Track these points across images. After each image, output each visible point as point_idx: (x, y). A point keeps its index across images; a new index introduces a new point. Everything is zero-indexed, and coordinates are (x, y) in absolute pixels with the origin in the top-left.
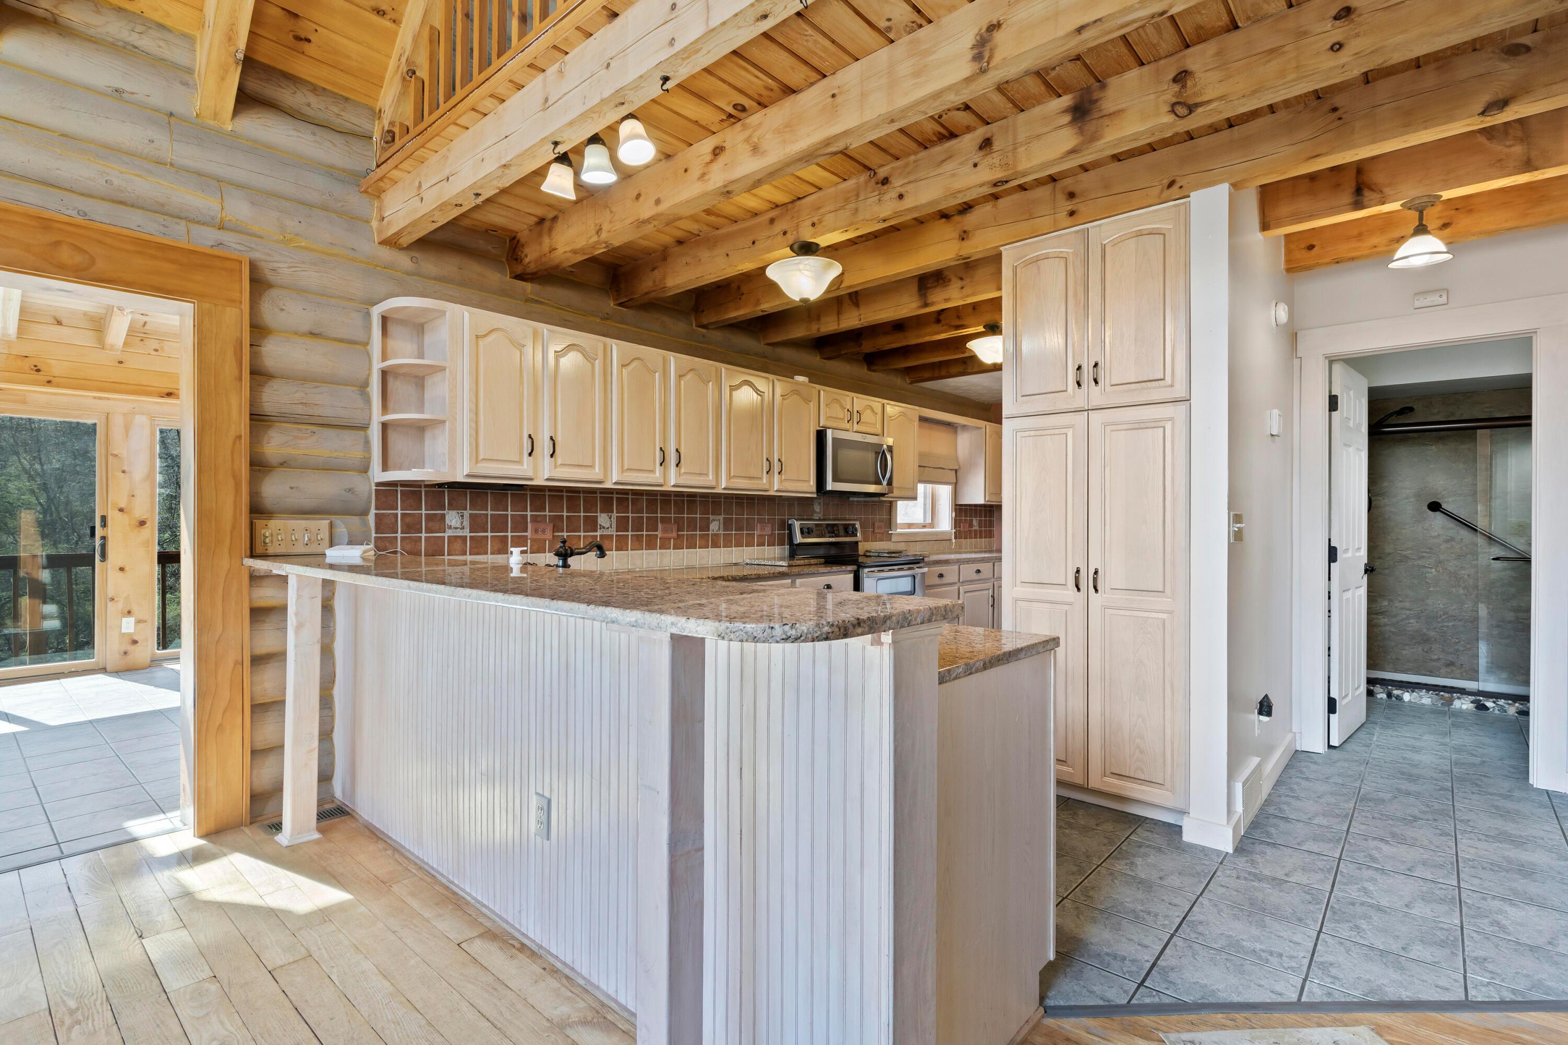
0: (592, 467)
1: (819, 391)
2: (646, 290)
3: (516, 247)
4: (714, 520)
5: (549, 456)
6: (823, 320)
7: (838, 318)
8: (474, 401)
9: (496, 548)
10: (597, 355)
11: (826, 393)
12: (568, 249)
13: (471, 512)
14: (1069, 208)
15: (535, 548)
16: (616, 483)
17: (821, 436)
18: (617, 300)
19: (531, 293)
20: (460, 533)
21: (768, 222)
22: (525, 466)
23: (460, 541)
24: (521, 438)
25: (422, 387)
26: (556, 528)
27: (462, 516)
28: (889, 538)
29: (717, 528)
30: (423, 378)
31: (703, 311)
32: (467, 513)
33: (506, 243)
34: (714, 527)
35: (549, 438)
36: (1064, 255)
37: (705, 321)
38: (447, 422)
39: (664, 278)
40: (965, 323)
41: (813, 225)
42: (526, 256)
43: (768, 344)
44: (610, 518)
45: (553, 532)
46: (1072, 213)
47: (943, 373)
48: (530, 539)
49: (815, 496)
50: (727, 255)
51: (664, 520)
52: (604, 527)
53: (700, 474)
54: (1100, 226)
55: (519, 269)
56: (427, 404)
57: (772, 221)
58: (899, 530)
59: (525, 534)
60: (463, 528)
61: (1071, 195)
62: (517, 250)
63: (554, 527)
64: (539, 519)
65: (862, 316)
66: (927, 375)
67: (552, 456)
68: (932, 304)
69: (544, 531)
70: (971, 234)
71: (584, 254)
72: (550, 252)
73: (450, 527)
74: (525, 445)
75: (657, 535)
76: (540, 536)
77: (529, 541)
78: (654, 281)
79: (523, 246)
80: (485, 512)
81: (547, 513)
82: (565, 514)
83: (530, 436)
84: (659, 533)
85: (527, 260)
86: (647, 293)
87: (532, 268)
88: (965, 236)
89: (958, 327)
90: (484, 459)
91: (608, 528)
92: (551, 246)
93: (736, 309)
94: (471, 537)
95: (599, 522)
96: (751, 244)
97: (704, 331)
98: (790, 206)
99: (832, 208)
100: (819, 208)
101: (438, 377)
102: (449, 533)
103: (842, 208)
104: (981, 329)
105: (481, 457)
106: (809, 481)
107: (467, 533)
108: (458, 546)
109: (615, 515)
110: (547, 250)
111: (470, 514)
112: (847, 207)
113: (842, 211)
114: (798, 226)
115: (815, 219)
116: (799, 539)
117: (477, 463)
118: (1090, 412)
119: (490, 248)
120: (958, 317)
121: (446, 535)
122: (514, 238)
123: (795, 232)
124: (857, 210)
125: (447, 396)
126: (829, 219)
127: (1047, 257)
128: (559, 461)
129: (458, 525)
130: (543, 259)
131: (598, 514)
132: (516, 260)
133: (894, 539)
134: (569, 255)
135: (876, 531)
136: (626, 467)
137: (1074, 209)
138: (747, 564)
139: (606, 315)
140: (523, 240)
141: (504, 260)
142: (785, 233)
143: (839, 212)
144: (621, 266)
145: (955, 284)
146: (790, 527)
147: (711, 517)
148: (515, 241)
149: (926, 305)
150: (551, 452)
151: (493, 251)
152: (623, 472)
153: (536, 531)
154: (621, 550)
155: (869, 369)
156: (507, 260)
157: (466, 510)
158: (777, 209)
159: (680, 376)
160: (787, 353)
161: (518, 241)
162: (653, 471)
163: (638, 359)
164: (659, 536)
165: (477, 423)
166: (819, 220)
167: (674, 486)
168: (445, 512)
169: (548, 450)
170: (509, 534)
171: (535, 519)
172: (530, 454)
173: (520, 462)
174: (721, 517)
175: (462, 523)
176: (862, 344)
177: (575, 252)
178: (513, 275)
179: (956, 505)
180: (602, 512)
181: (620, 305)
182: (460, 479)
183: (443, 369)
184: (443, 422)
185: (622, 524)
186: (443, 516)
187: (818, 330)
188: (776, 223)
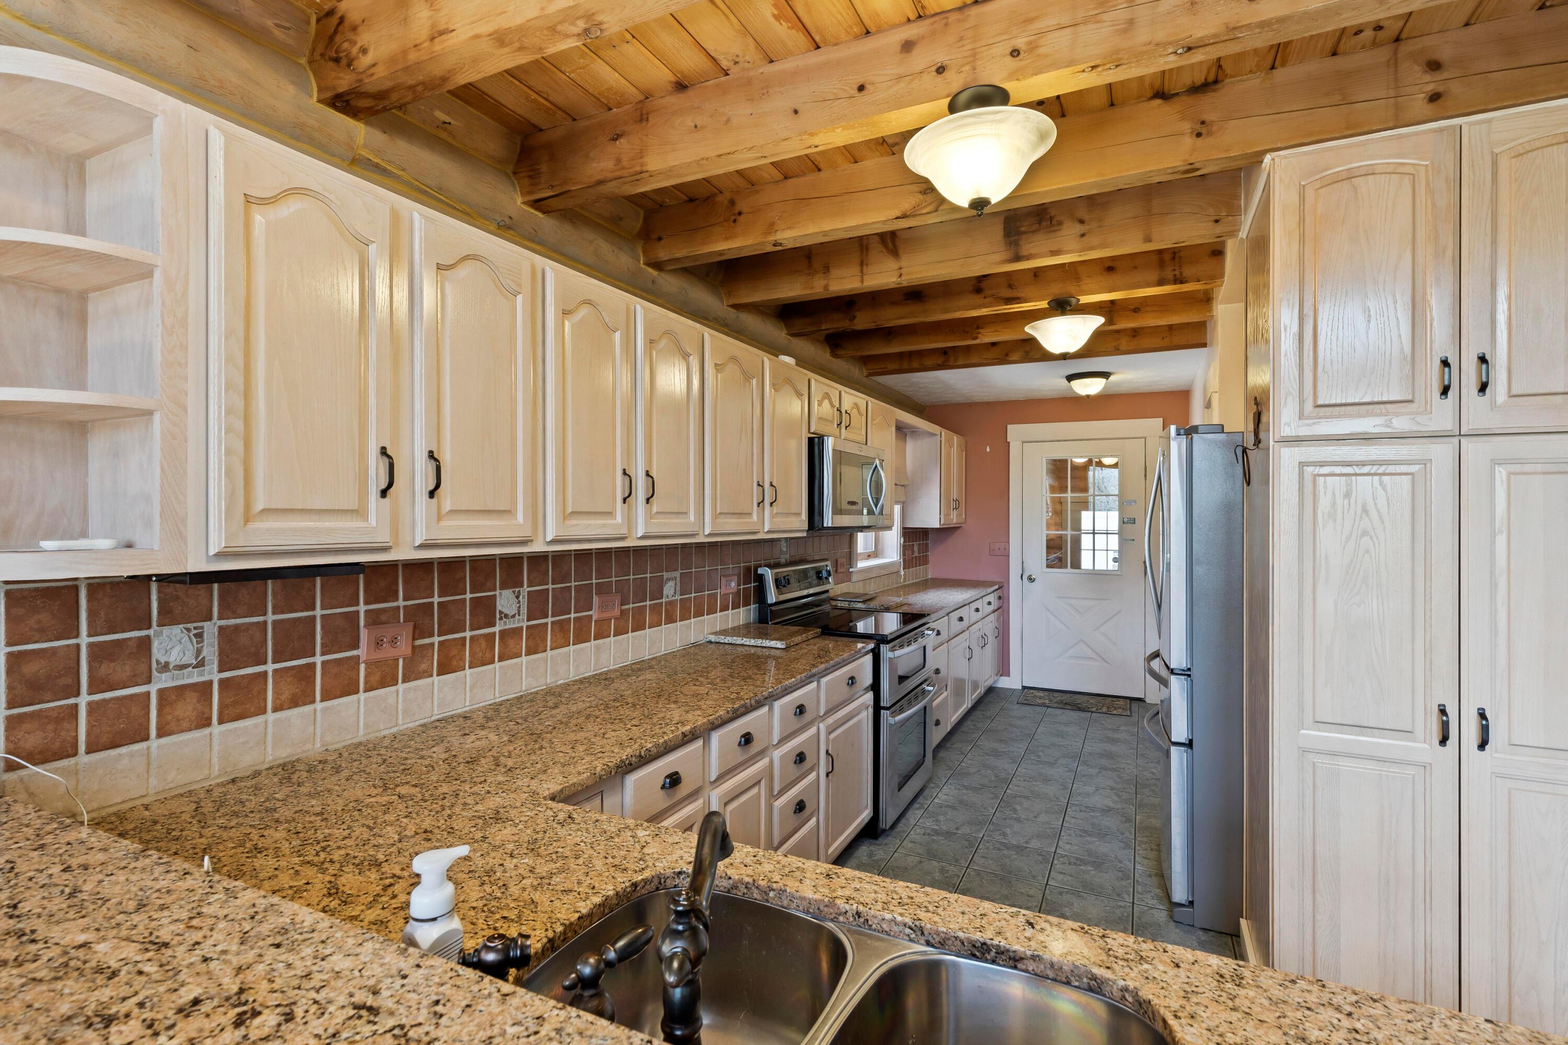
0: (508, 513)
1: (809, 381)
2: (600, 177)
3: (336, 32)
4: (668, 580)
5: (425, 496)
6: (835, 272)
7: (862, 271)
8: (240, 362)
9: (286, 696)
10: (520, 285)
11: (820, 385)
12: (484, 28)
13: (224, 623)
14: (1430, 88)
15: (376, 678)
16: (553, 542)
17: (815, 446)
18: (530, 193)
19: (365, 146)
20: (194, 677)
21: (899, 48)
22: (373, 520)
23: (192, 697)
24: (363, 455)
25: (82, 319)
26: (420, 631)
27: (199, 636)
28: (848, 577)
29: (672, 592)
30: (83, 297)
31: (660, 239)
32: (211, 629)
33: (308, 23)
34: (669, 590)
35: (425, 455)
36: (1412, 171)
37: (663, 254)
38: (157, 417)
39: (641, 154)
40: (1019, 295)
41: (1015, 53)
42: (364, 51)
43: (735, 306)
44: (517, 597)
45: (414, 639)
46: (1434, 98)
47: (915, 365)
48: (366, 662)
49: (805, 534)
50: (796, 112)
51: (603, 590)
52: (506, 616)
53: (678, 513)
54: (1489, 121)
55: (344, 82)
56: (93, 368)
57: (908, 46)
58: (861, 564)
59: (355, 653)
60: (201, 664)
61: (1434, 66)
62: (338, 38)
63: (415, 628)
64: (383, 617)
65: (903, 271)
66: (892, 366)
67: (432, 494)
68: (1028, 258)
69: (394, 641)
70: (1215, 128)
71: (522, 48)
72: (432, 39)
73: (165, 667)
74: (372, 472)
75: (591, 616)
76: (387, 652)
77: (362, 667)
78: (618, 160)
79: (354, 29)
80: (261, 619)
81: (401, 603)
82: (436, 599)
83: (384, 452)
84: (594, 614)
85: (365, 61)
86: (600, 182)
87: (379, 79)
88: (1204, 131)
89: (1009, 301)
90: (266, 511)
91: (514, 616)
92: (433, 26)
93: (727, 239)
94: (222, 682)
95: (499, 607)
96: (854, 92)
97: (655, 273)
98: (953, 17)
99: (1065, 20)
100: (1030, 21)
101: (129, 294)
102: (162, 681)
103: (1093, 19)
104: (1043, 304)
105: (259, 505)
106: (799, 514)
107: (212, 674)
108: (186, 709)
109: (525, 589)
110: (424, 34)
111: (221, 629)
112: (1104, 17)
113: (1090, 26)
114: (974, 55)
115: (1020, 42)
116: (772, 596)
117: (247, 520)
118: (1463, 440)
119: (270, 23)
120: (1010, 286)
121: (153, 689)
122: (331, 13)
123: (967, 68)
124: (1131, 22)
125: (158, 346)
126: (1058, 42)
127: (1370, 172)
128: (447, 506)
129: (190, 659)
130: (413, 56)
131: (497, 593)
132: (337, 60)
133: (854, 578)
134: (485, 45)
135: (839, 570)
136: (569, 510)
137: (1440, 89)
138: (710, 642)
139: (508, 221)
140: (354, 16)
141: (303, 61)
142: (941, 70)
143: (1082, 28)
144: (541, 130)
145: (1070, 230)
146: (760, 579)
147: (666, 575)
148: (334, 21)
149: (1018, 258)
150: (431, 487)
151: (278, 33)
152: (565, 519)
153: (378, 644)
154: (536, 652)
155: (834, 355)
156: (311, 62)
157: (209, 618)
158: (921, 23)
159: (652, 341)
160: (750, 321)
161: (342, 20)
162: (610, 514)
163: (588, 302)
164: (594, 619)
165: (247, 419)
166: (1030, 43)
167: (643, 538)
168: (151, 632)
169: (423, 478)
170: (318, 659)
171: (375, 619)
172: (384, 493)
173: (359, 512)
174: (677, 574)
175: (199, 652)
176: (855, 317)
177: (500, 38)
178: (329, 94)
179: (904, 528)
180: (504, 586)
181: (536, 204)
182: (197, 564)
183: (145, 272)
184: (149, 413)
185: (537, 607)
186: (145, 645)
187: (826, 287)
188: (916, 51)
